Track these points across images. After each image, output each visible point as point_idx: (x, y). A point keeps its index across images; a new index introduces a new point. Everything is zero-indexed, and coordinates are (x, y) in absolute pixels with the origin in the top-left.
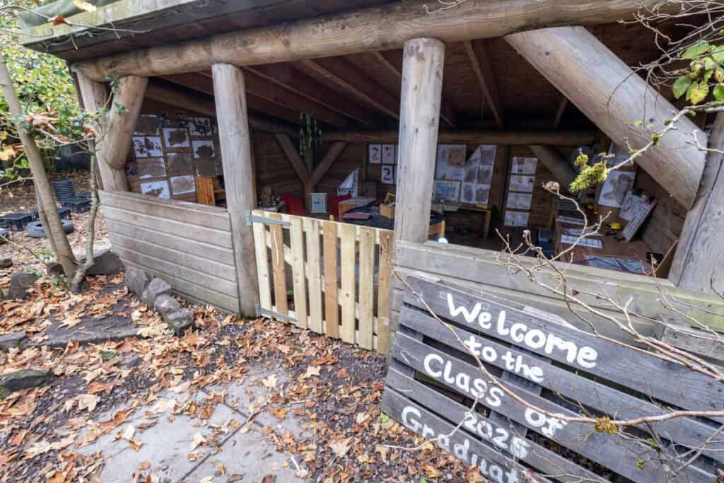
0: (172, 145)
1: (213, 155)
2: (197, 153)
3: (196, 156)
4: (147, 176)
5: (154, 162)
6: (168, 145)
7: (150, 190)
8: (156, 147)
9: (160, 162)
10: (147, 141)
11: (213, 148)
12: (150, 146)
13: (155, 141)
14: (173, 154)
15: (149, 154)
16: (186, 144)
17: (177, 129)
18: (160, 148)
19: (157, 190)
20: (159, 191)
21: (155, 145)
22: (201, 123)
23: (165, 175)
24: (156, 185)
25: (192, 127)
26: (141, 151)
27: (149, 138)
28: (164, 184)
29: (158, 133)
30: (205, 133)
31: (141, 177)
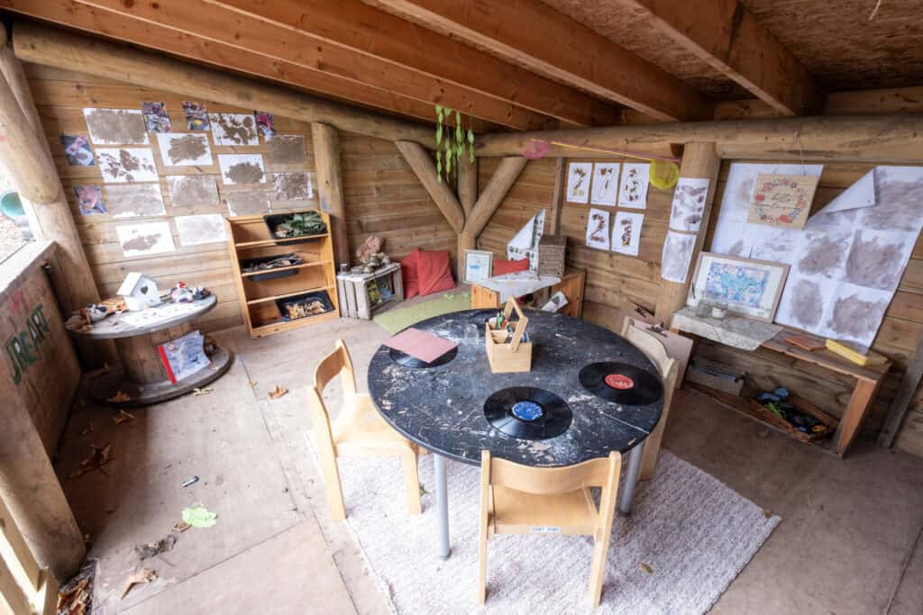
0: (175, 162)
1: (263, 180)
2: (227, 175)
3: (228, 181)
4: (125, 215)
5: (142, 191)
6: (168, 161)
7: (135, 237)
8: (144, 166)
9: (152, 192)
10: (124, 155)
11: (262, 167)
12: (130, 164)
13: (142, 154)
14: (180, 178)
15: (129, 178)
16: (205, 160)
17: (184, 135)
18: (150, 167)
19: (149, 237)
20: (153, 240)
21: (141, 162)
22: (233, 122)
23: (164, 213)
24: (145, 230)
25: (218, 130)
26: (114, 172)
27: (128, 150)
28: (162, 228)
29: (146, 141)
30: (246, 142)
31: (117, 216)
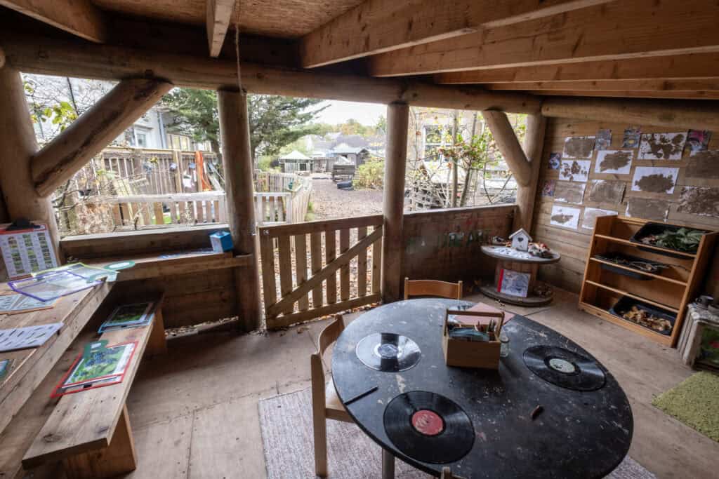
0: (601, 171)
1: (671, 191)
2: (637, 183)
3: (635, 188)
4: (562, 200)
5: (575, 187)
6: (598, 169)
7: (559, 213)
8: (582, 172)
9: (580, 188)
10: (575, 163)
11: (674, 180)
12: (575, 169)
13: (585, 165)
14: (600, 181)
15: (572, 178)
16: (625, 170)
17: (616, 151)
18: (586, 173)
19: (566, 216)
20: (568, 218)
21: (582, 169)
22: (663, 140)
23: (581, 203)
24: (567, 211)
25: (646, 146)
26: (565, 174)
27: (578, 161)
28: (576, 213)
29: (590, 156)
30: (667, 156)
31: (556, 200)
